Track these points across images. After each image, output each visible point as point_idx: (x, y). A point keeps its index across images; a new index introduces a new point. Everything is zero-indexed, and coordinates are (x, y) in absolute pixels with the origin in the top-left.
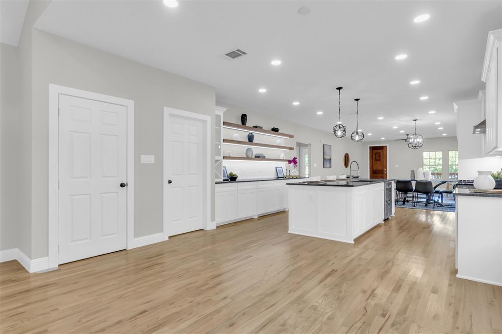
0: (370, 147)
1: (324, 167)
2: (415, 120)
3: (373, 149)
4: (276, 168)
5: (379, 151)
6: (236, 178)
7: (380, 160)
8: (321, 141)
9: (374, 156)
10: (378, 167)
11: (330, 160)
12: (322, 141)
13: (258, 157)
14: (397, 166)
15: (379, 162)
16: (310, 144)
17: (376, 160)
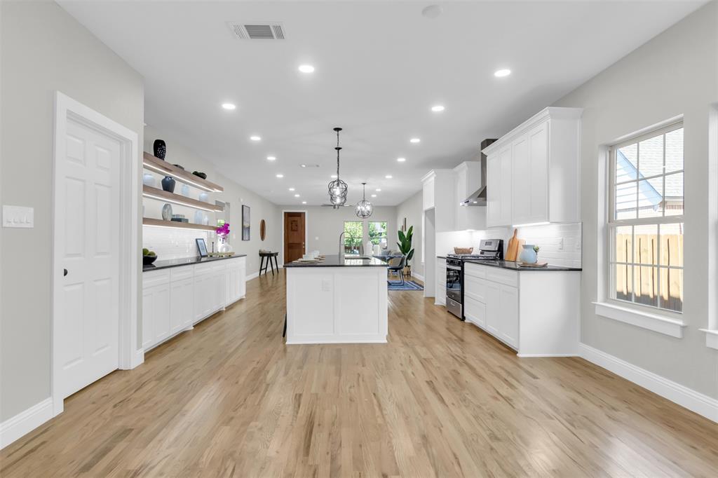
0: (285, 213)
1: (243, 239)
2: (364, 184)
3: (288, 215)
4: (196, 240)
5: (296, 218)
6: (154, 259)
7: (297, 231)
8: (239, 200)
9: (290, 225)
10: (294, 240)
11: (249, 228)
12: (242, 200)
13: (178, 221)
14: (317, 238)
15: (295, 233)
16: (228, 204)
17: (292, 230)
